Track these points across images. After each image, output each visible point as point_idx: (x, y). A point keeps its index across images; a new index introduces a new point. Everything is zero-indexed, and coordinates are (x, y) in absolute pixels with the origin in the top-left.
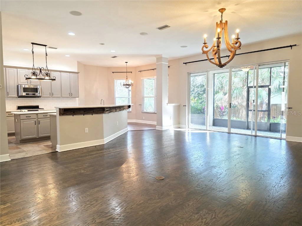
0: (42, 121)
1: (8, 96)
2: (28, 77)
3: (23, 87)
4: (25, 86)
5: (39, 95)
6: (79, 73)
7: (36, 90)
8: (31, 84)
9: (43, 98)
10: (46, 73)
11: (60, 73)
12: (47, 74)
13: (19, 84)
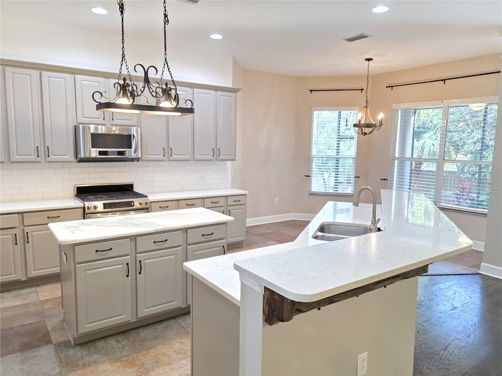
0: (148, 261)
1: (48, 159)
2: (103, 101)
3: (92, 131)
4: (96, 129)
5: (133, 155)
6: (238, 90)
7: (126, 140)
8: (112, 122)
9: (145, 163)
10: (164, 87)
11: (192, 90)
12: (166, 92)
13: (78, 122)
